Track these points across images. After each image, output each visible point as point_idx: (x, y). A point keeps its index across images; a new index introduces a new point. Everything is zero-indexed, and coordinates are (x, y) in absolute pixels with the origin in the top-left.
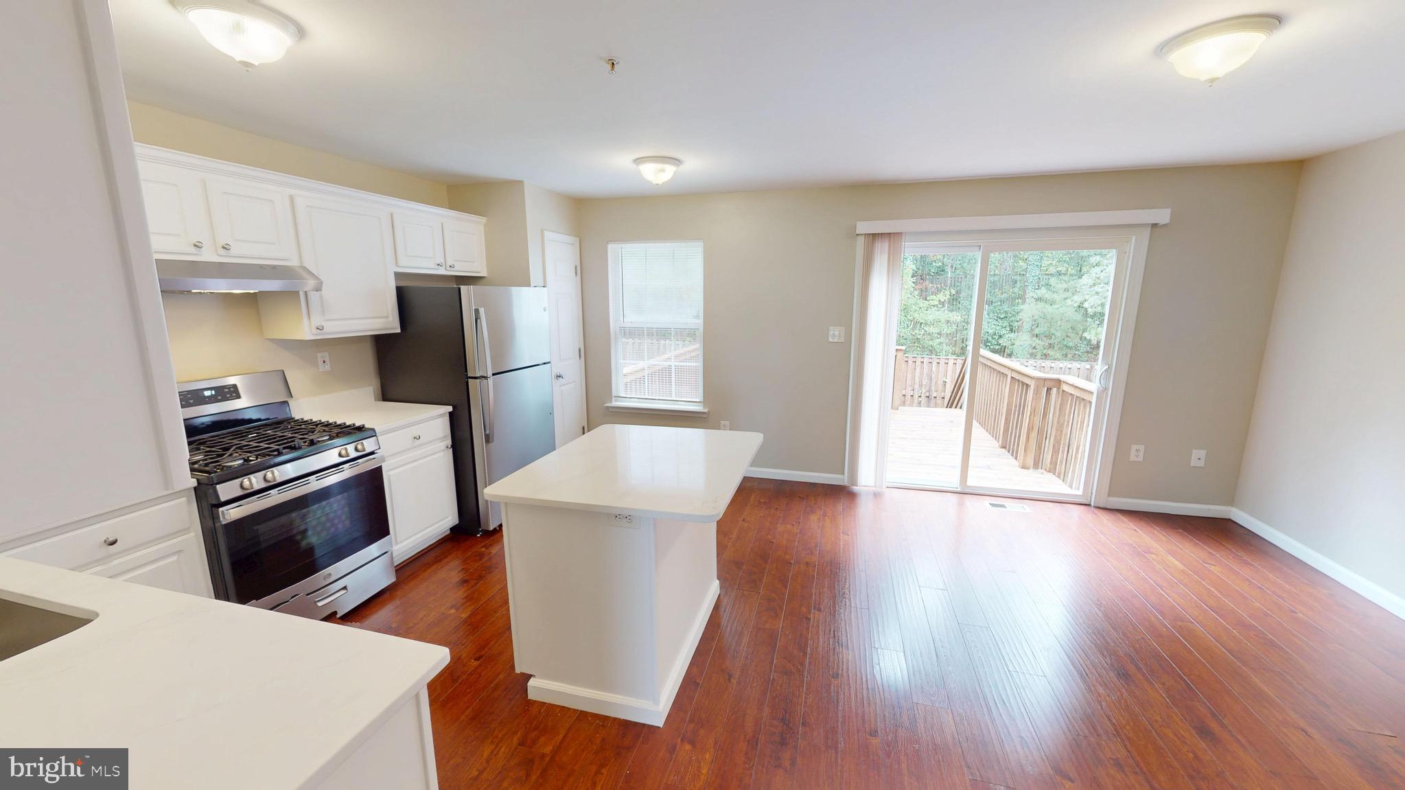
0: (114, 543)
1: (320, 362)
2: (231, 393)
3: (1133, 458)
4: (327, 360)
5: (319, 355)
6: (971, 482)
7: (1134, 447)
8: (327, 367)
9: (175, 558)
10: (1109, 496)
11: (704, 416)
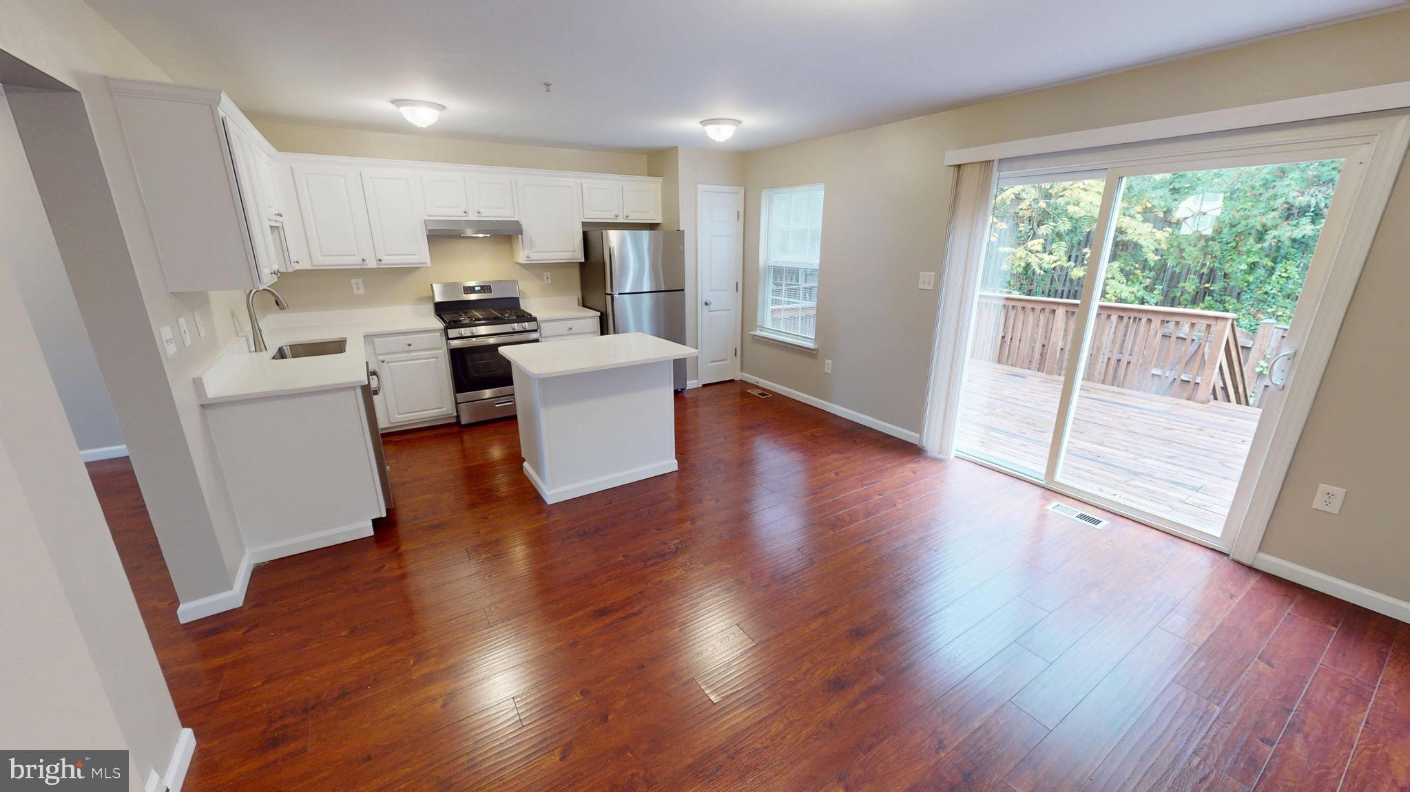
0: (410, 345)
1: (545, 278)
2: (488, 289)
3: (1318, 503)
4: (549, 277)
5: (545, 273)
6: (1059, 477)
7: (1323, 488)
8: (549, 281)
9: (435, 360)
10: (1260, 549)
11: (814, 352)
